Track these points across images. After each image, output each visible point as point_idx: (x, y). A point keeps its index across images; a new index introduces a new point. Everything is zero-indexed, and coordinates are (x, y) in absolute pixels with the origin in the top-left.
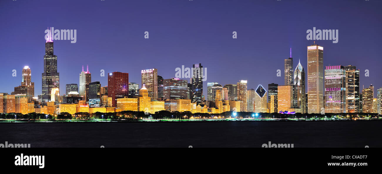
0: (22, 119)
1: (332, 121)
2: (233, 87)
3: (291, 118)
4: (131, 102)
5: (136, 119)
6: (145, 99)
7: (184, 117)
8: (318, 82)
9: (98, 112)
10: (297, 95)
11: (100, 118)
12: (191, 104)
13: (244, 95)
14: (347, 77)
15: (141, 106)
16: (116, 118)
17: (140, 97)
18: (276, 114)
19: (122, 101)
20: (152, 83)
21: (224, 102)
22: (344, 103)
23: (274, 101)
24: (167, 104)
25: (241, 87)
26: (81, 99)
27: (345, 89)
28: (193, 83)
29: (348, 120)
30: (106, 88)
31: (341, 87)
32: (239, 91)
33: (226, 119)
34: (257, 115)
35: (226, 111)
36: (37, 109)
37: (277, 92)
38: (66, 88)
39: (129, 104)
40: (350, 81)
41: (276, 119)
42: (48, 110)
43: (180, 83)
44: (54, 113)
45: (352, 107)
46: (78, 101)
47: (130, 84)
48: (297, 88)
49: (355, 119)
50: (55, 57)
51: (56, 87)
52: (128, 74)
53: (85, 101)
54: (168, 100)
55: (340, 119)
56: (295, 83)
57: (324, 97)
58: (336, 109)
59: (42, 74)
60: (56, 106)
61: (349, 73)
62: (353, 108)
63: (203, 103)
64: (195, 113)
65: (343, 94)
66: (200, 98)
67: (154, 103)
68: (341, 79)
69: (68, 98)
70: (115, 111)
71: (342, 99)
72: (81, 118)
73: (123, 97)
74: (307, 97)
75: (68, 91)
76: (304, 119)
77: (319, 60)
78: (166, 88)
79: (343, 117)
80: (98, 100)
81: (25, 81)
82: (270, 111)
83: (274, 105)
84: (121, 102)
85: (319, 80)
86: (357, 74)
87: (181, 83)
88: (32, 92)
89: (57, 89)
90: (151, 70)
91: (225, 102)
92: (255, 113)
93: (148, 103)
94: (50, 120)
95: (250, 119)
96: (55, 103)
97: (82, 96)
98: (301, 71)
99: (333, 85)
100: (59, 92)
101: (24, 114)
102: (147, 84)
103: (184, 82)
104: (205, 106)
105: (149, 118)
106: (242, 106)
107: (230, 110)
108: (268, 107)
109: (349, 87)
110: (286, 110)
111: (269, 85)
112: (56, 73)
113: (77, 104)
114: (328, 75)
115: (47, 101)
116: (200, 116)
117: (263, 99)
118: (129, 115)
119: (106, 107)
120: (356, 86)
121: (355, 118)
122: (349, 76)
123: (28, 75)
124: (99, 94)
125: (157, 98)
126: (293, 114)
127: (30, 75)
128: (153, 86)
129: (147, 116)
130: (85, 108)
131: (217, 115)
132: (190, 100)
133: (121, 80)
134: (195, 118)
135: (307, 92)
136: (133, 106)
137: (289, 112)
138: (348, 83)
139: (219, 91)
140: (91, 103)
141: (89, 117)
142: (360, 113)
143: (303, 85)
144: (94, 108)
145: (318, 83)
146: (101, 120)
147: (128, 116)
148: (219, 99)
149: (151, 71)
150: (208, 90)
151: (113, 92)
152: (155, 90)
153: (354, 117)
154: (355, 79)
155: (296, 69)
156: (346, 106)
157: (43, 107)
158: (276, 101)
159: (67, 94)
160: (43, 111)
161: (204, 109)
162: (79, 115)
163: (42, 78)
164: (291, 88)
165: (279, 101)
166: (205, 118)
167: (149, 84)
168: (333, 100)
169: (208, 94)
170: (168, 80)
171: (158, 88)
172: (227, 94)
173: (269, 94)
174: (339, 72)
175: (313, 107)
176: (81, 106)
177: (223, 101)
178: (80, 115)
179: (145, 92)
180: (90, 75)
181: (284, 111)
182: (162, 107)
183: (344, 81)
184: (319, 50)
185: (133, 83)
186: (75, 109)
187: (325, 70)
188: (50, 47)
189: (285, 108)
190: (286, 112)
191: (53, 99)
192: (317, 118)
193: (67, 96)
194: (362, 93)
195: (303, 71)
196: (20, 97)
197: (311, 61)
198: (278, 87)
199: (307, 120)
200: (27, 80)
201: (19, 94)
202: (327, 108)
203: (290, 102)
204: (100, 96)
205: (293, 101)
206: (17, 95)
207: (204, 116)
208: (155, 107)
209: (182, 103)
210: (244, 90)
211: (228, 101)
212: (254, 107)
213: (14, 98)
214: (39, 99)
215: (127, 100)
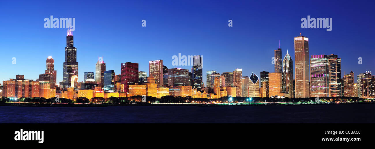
0: (45, 103)
1: (317, 104)
2: (230, 75)
3: (281, 102)
4: (141, 88)
5: (145, 103)
6: (152, 85)
7: (186, 101)
9: (112, 97)
10: (285, 81)
12: (192, 90)
14: (330, 65)
15: (149, 91)
16: (128, 102)
17: (148, 84)
18: (267, 99)
19: (133, 87)
20: (158, 72)
22: (327, 88)
23: (266, 86)
24: (171, 90)
25: (237, 75)
26: (97, 85)
27: (328, 75)
28: (193, 72)
29: (331, 104)
30: (119, 76)
31: (325, 74)
32: (235, 78)
33: (223, 103)
34: (251, 99)
35: (223, 96)
36: (58, 94)
37: (268, 79)
38: (84, 76)
39: (139, 90)
40: (333, 68)
41: (268, 103)
42: (68, 95)
43: (182, 72)
44: (74, 98)
45: (335, 92)
46: (94, 87)
47: (140, 73)
48: (285, 75)
49: (338, 103)
50: (75, 49)
51: (75, 74)
52: (138, 64)
53: (100, 87)
54: (172, 86)
55: (324, 103)
56: (284, 71)
57: (310, 83)
58: (321, 94)
59: (64, 63)
60: (75, 91)
61: (331, 61)
63: (203, 89)
64: (196, 98)
65: (326, 80)
67: (160, 89)
68: (325, 67)
69: (86, 84)
70: (127, 96)
71: (325, 84)
72: (97, 102)
73: (134, 84)
74: (295, 83)
75: (85, 78)
76: (292, 103)
77: (305, 50)
78: (170, 76)
79: (326, 100)
80: (113, 87)
81: (48, 70)
82: (262, 95)
83: (266, 90)
84: (132, 88)
85: (305, 68)
86: (339, 62)
88: (54, 78)
89: (76, 77)
91: (222, 88)
92: (249, 98)
93: (155, 89)
95: (244, 103)
96: (74, 89)
97: (98, 83)
98: (289, 60)
99: (318, 71)
100: (78, 79)
101: (47, 99)
103: (186, 71)
104: (205, 92)
105: (156, 101)
106: (238, 92)
107: (226, 95)
108: (261, 92)
109: (331, 73)
110: (276, 95)
111: (261, 72)
112: (75, 62)
113: (93, 90)
114: (313, 63)
115: (68, 87)
116: (200, 101)
117: (255, 85)
118: (138, 99)
119: (119, 92)
120: (338, 72)
121: (337, 101)
123: (51, 64)
124: (113, 81)
125: (163, 84)
126: (283, 98)
128: (159, 74)
129: (155, 99)
130: (100, 93)
131: (215, 100)
132: (191, 87)
133: (132, 69)
135: (294, 79)
136: (142, 91)
137: (279, 96)
138: (331, 70)
139: (217, 79)
140: (105, 89)
141: (104, 101)
142: (342, 97)
143: (291, 72)
144: (109, 94)
145: (304, 70)
148: (217, 86)
149: (157, 62)
150: (207, 78)
151: (125, 79)
152: (161, 78)
154: (337, 67)
155: (284, 58)
156: (330, 91)
157: (64, 92)
158: (267, 87)
159: (85, 80)
160: (64, 95)
161: (204, 95)
163: (64, 67)
164: (280, 75)
165: (269, 86)
166: (204, 103)
167: (155, 73)
169: (207, 81)
170: (171, 69)
171: (163, 76)
172: (224, 81)
173: (261, 80)
174: (323, 60)
175: (300, 92)
176: (97, 92)
177: (221, 87)
178: (96, 99)
179: (152, 79)
180: (105, 64)
181: (274, 95)
182: (167, 92)
183: (327, 68)
184: (305, 41)
185: (142, 72)
186: (92, 94)
187: (310, 59)
188: (71, 40)
189: (275, 93)
191: (73, 85)
192: (304, 102)
193: (85, 82)
194: (344, 79)
195: (290, 59)
196: (44, 83)
197: (298, 51)
198: (269, 74)
199: (294, 104)
200: (50, 68)
201: (43, 80)
202: (313, 93)
203: (279, 87)
204: (114, 83)
205: (283, 87)
206: (41, 82)
207: (204, 101)
208: (161, 92)
209: (184, 89)
210: (240, 78)
211: (225, 87)
212: (248, 92)
213: (39, 84)
214: (60, 85)
215: (137, 87)
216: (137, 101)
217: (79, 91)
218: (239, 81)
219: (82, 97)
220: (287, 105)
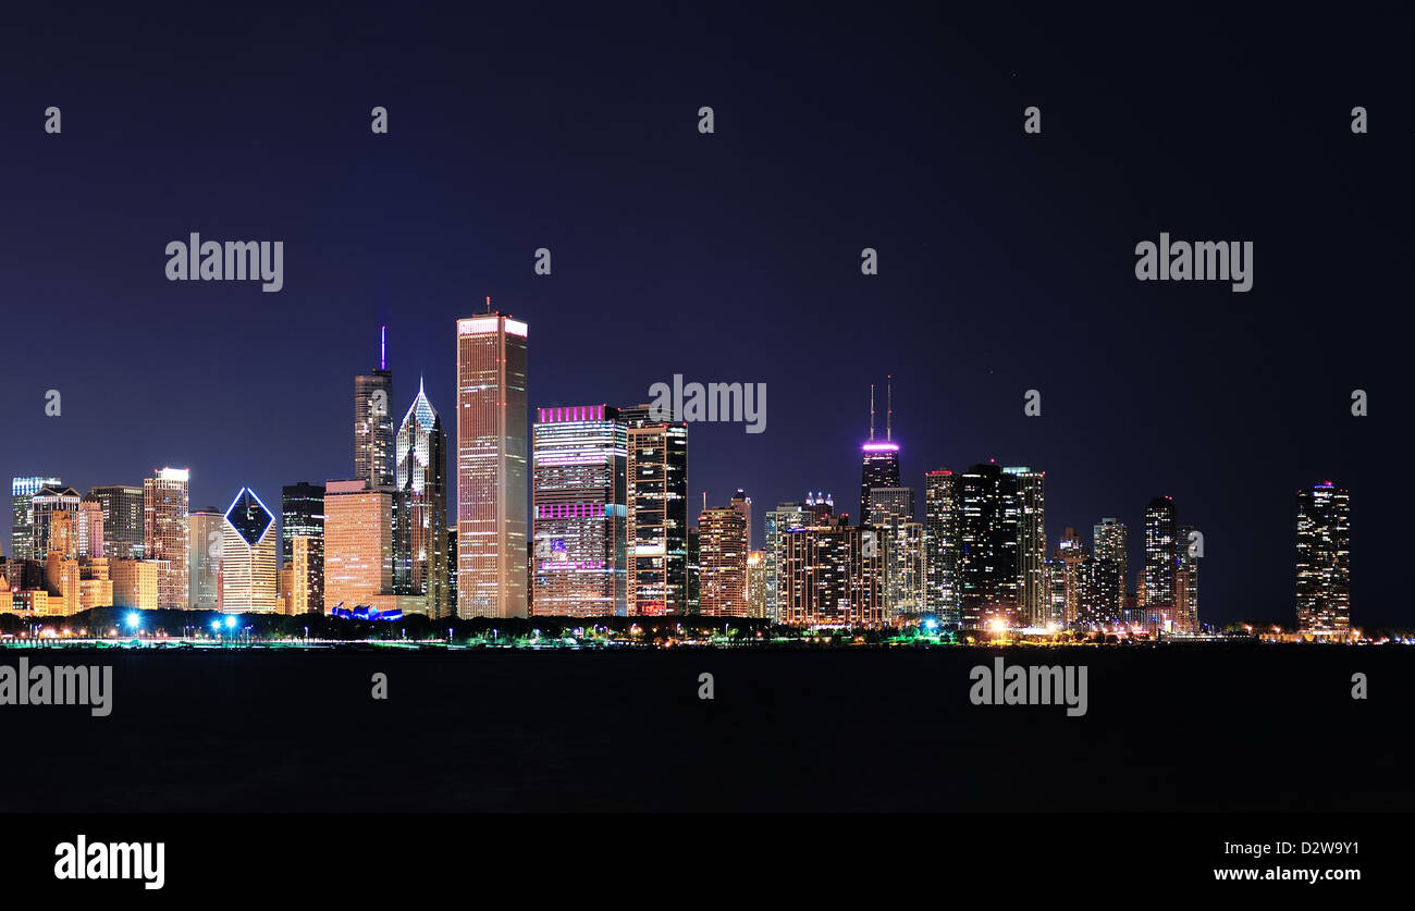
1: (566, 650)
2: (129, 499)
3: (383, 639)
8: (504, 481)
10: (408, 536)
13: (176, 533)
14: (634, 457)
18: (314, 621)
21: (84, 567)
22: (617, 573)
23: (310, 560)
25: (163, 498)
27: (622, 510)
29: (635, 649)
31: (607, 502)
32: (155, 518)
33: (94, 641)
34: (232, 622)
35: (93, 606)
37: (321, 523)
40: (648, 476)
41: (317, 641)
45: (653, 592)
48: (409, 504)
49: (668, 644)
55: (601, 644)
56: (401, 483)
57: (530, 544)
58: (585, 600)
61: (642, 440)
62: (660, 597)
65: (613, 532)
68: (607, 466)
71: (608, 555)
74: (455, 547)
76: (439, 642)
77: (510, 380)
79: (611, 632)
82: (288, 604)
83: (310, 580)
85: (508, 470)
86: (677, 442)
91: (89, 564)
92: (220, 616)
95: (200, 641)
98: (428, 429)
99: (571, 491)
106: (166, 585)
107: (111, 599)
108: (282, 588)
110: (361, 601)
111: (288, 491)
114: (547, 448)
117: (257, 552)
120: (673, 496)
122: (639, 453)
126: (392, 618)
131: (56, 621)
135: (455, 524)
137: (374, 610)
138: (638, 485)
139: (66, 517)
142: (689, 616)
143: (437, 489)
145: (502, 483)
148: (64, 552)
150: (14, 513)
153: (664, 636)
154: (667, 468)
155: (405, 420)
156: (629, 588)
158: (316, 564)
164: (383, 506)
165: (328, 561)
168: (570, 559)
172: (100, 528)
173: (285, 531)
174: (599, 434)
175: (481, 588)
177: (82, 560)
181: (351, 605)
183: (617, 474)
184: (510, 336)
187: (535, 426)
189: (357, 591)
190: (359, 609)
192: (498, 638)
194: (700, 527)
195: (436, 426)
197: (473, 384)
198: (326, 499)
199: (451, 647)
202: (544, 596)
203: (378, 567)
205: (394, 563)
210: (177, 513)
211: (106, 559)
212: (221, 590)
218: (174, 531)
220: (414, 651)
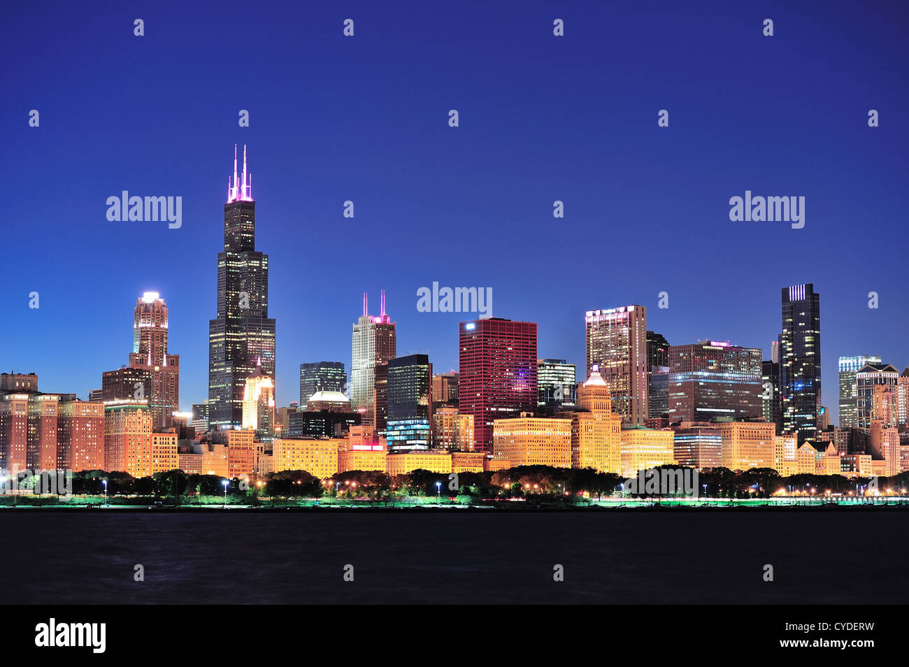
0: (129, 496)
4: (548, 432)
5: (566, 499)
6: (599, 423)
7: (751, 491)
9: (420, 470)
11: (428, 495)
12: (778, 440)
15: (583, 447)
16: (490, 491)
17: (582, 415)
19: (512, 428)
20: (624, 359)
21: (904, 434)
24: (684, 439)
26: (358, 419)
28: (782, 361)
30: (452, 380)
36: (187, 456)
38: (302, 378)
39: (541, 441)
42: (231, 460)
43: (730, 360)
44: (255, 474)
46: (346, 428)
47: (543, 365)
50: (261, 260)
51: (263, 373)
52: (534, 326)
53: (372, 428)
54: (687, 424)
59: (212, 322)
60: (261, 445)
63: (824, 437)
64: (793, 476)
66: (809, 417)
67: (636, 437)
69: (308, 416)
70: (485, 466)
72: (358, 492)
73: (516, 415)
75: (307, 389)
78: (680, 377)
80: (422, 426)
81: (143, 350)
84: (508, 433)
87: (736, 361)
88: (169, 389)
89: (267, 383)
90: (622, 309)
93: (612, 439)
94: (236, 501)
96: (258, 436)
97: (361, 411)
100: (274, 394)
101: (139, 477)
102: (606, 364)
103: (750, 356)
104: (831, 449)
105: (615, 494)
112: (260, 319)
113: (340, 441)
115: (229, 427)
116: (813, 485)
118: (538, 482)
119: (451, 450)
123: (158, 326)
124: (424, 402)
125: (645, 416)
127: (165, 326)
128: (629, 371)
129: (609, 482)
130: (370, 454)
131: (879, 482)
132: (773, 426)
133: (510, 349)
134: (793, 494)
136: (555, 447)
139: (886, 390)
140: (395, 435)
141: (386, 487)
144: (406, 456)
146: (432, 499)
147: (536, 486)
148: (885, 420)
149: (622, 316)
150: (841, 387)
151: (478, 395)
152: (637, 385)
157: (211, 449)
159: (303, 398)
160: (212, 463)
162: (347, 483)
163: (211, 338)
166: (830, 496)
167: (613, 364)
169: (842, 402)
170: (685, 349)
171: (649, 378)
176: (356, 447)
177: (902, 427)
178: (351, 479)
179: (600, 393)
180: (392, 328)
182: (665, 452)
185: (553, 362)
186: (335, 457)
188: (243, 220)
191: (250, 419)
193: (304, 407)
196: (125, 409)
200: (153, 346)
201: (120, 397)
204: (430, 411)
206: (111, 403)
207: (829, 489)
208: (638, 451)
209: (742, 436)
213: (102, 415)
214: (195, 418)
215: (530, 426)
216: (532, 487)
217: (277, 444)
219: (293, 469)
